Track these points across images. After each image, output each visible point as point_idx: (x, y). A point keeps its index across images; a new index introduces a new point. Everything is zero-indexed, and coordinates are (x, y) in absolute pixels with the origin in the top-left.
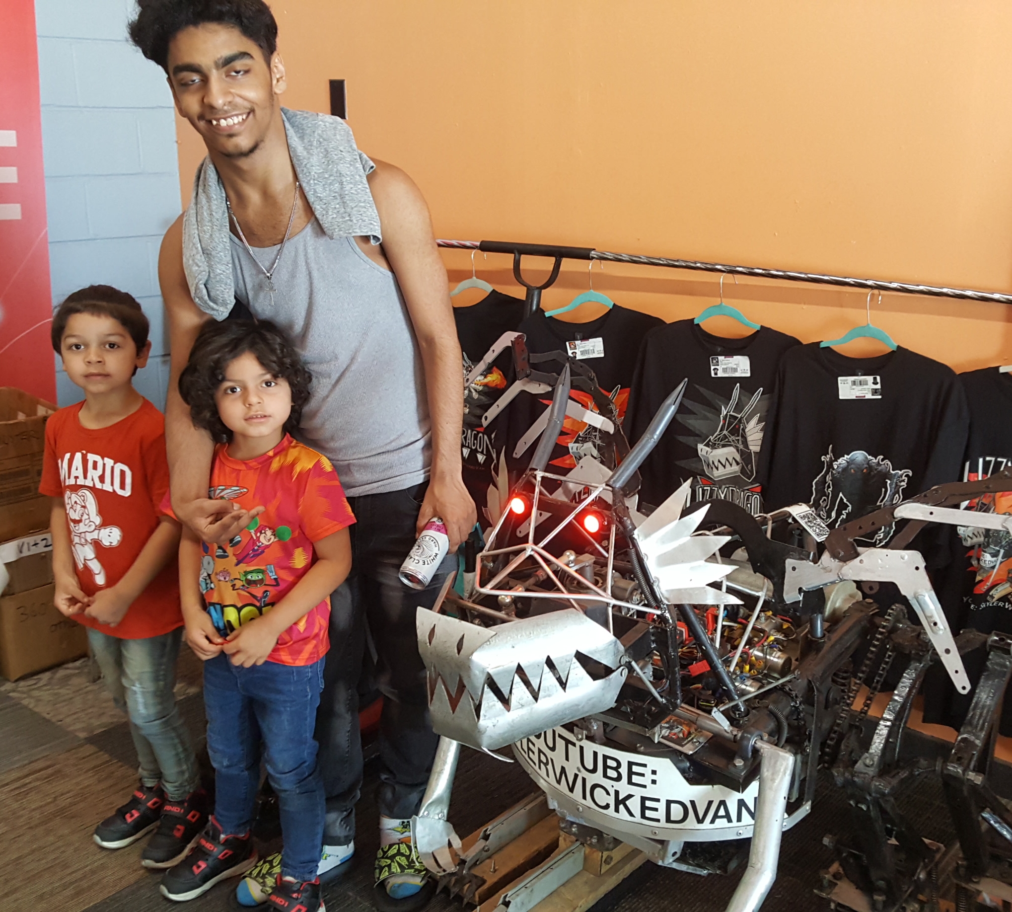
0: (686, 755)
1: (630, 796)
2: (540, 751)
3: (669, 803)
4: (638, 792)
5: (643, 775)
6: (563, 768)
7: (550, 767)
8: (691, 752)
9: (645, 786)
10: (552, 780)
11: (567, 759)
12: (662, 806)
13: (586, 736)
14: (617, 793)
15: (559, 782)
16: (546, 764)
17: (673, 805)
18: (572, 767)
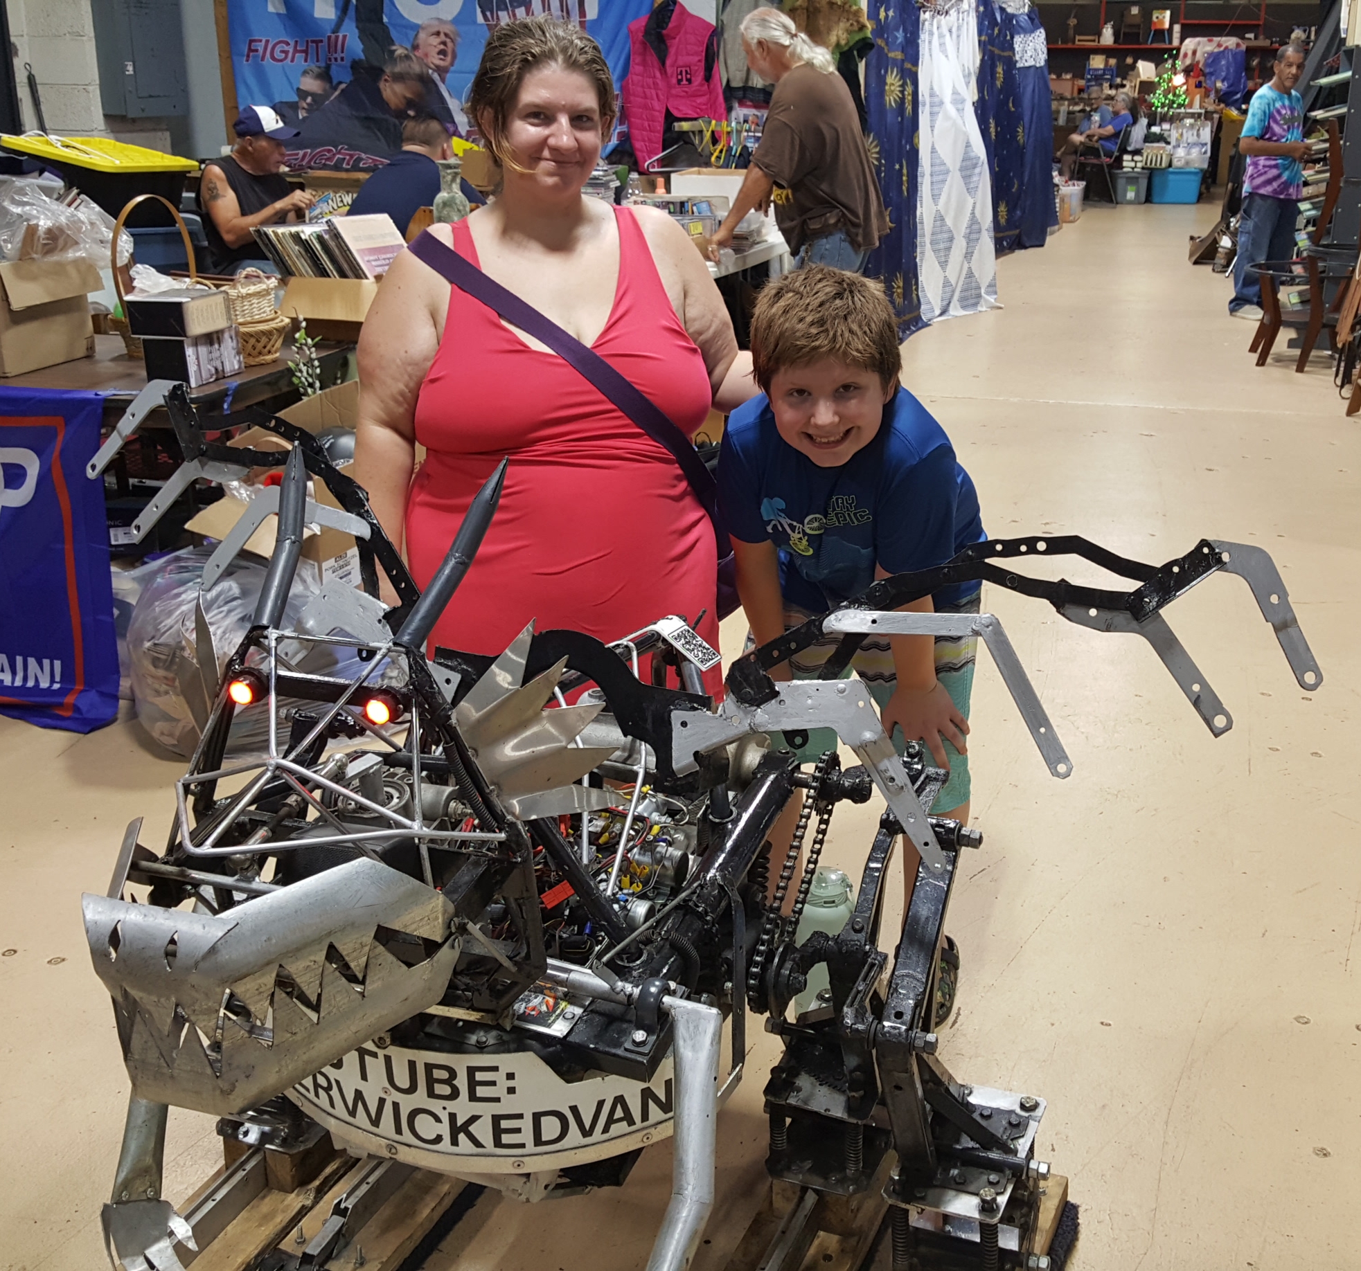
0: (554, 1038)
3: (537, 1117)
4: (488, 1110)
5: (493, 1083)
6: (359, 1095)
7: (335, 1092)
8: (563, 1033)
9: (498, 1100)
12: (527, 1124)
14: (453, 1117)
16: (328, 1089)
17: (543, 1119)
18: (374, 1089)
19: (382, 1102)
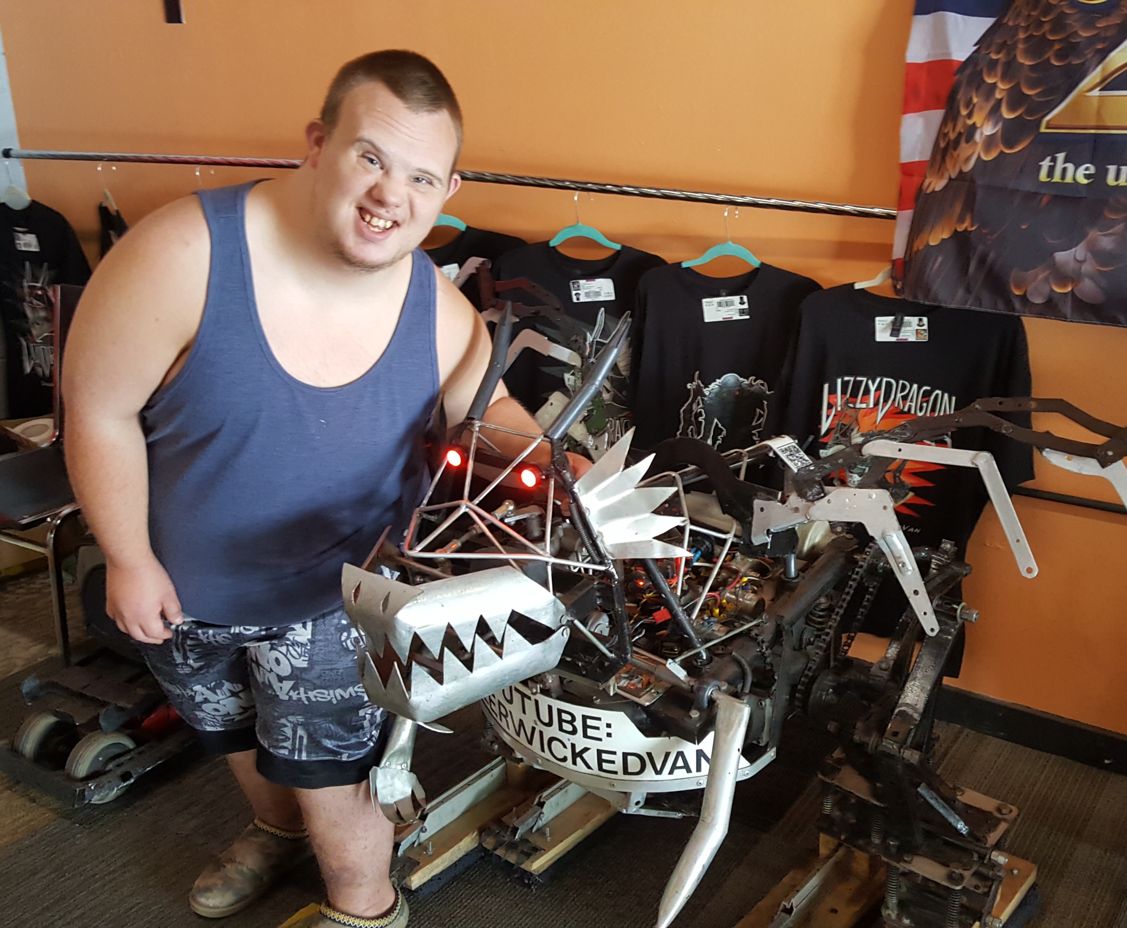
0: (642, 706)
1: (586, 749)
2: (500, 703)
3: (625, 755)
4: (594, 746)
5: (598, 728)
6: (521, 723)
7: (509, 719)
8: (648, 704)
9: (600, 740)
10: (512, 731)
11: (524, 712)
12: (618, 759)
13: (541, 689)
14: (573, 746)
15: (518, 734)
16: (506, 716)
17: (629, 757)
18: (529, 720)
19: (534, 729)
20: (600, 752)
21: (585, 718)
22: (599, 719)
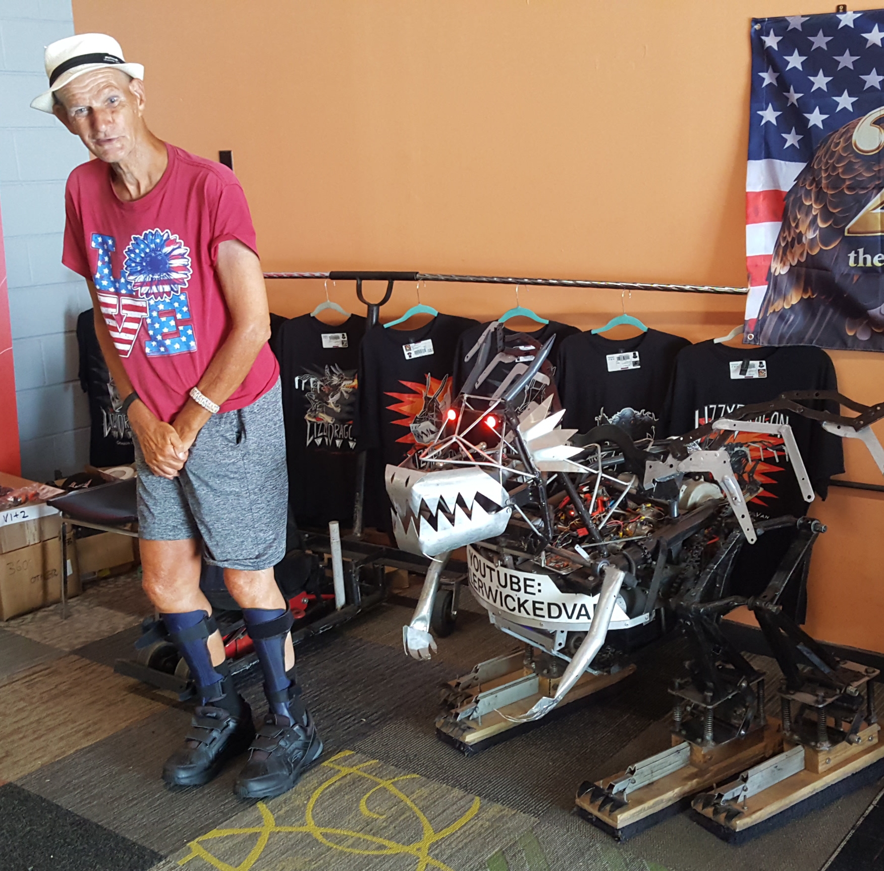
1: (526, 601)
3: (549, 604)
5: (532, 586)
6: (490, 588)
7: (484, 589)
8: (565, 574)
9: (534, 594)
10: (485, 597)
11: (492, 581)
12: (545, 607)
13: (501, 565)
14: (519, 599)
15: (488, 598)
16: (482, 587)
17: (551, 606)
19: (497, 591)
20: (534, 603)
21: (525, 580)
22: (533, 580)
